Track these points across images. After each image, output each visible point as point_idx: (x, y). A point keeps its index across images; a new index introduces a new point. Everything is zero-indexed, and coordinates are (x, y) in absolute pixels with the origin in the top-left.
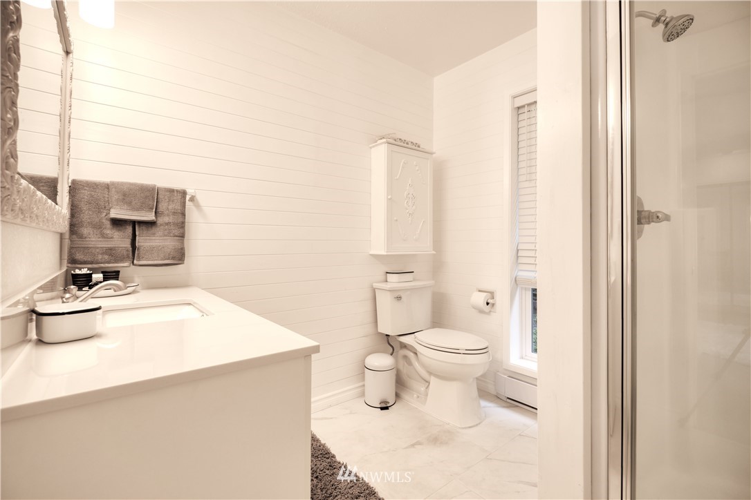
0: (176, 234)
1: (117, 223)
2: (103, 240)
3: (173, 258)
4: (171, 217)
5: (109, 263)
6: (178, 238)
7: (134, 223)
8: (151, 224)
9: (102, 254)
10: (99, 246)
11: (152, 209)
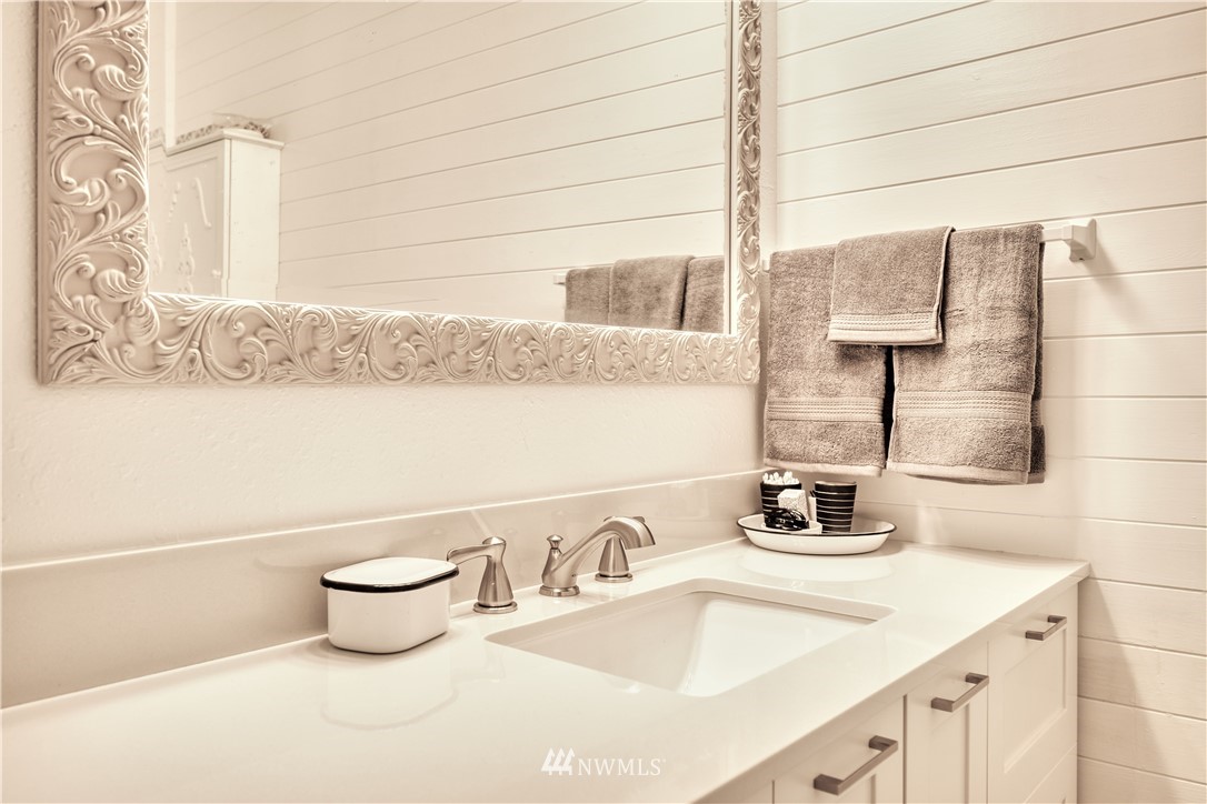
0: (994, 381)
1: (850, 353)
2: (820, 399)
3: (978, 461)
4: (983, 326)
5: (831, 460)
6: (998, 393)
7: (888, 351)
8: (931, 351)
9: (821, 437)
10: (813, 416)
11: (931, 305)
